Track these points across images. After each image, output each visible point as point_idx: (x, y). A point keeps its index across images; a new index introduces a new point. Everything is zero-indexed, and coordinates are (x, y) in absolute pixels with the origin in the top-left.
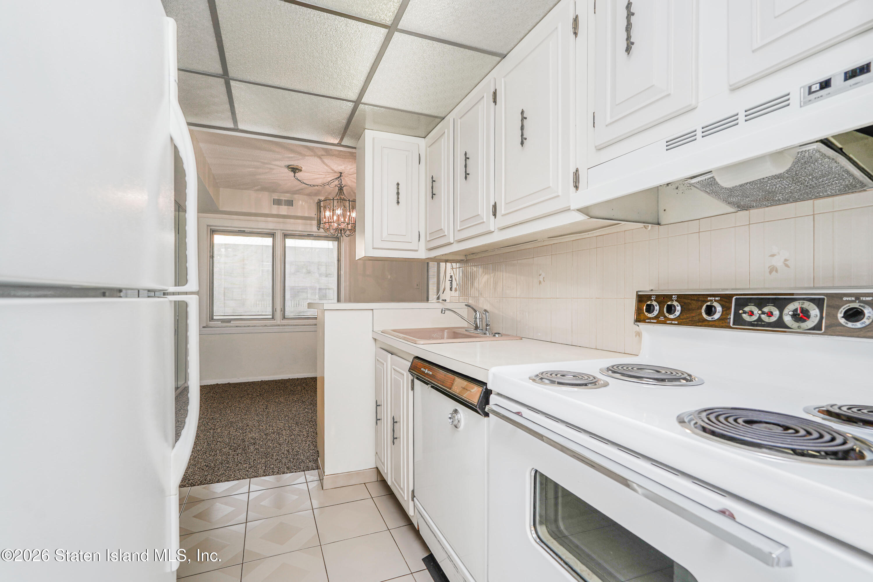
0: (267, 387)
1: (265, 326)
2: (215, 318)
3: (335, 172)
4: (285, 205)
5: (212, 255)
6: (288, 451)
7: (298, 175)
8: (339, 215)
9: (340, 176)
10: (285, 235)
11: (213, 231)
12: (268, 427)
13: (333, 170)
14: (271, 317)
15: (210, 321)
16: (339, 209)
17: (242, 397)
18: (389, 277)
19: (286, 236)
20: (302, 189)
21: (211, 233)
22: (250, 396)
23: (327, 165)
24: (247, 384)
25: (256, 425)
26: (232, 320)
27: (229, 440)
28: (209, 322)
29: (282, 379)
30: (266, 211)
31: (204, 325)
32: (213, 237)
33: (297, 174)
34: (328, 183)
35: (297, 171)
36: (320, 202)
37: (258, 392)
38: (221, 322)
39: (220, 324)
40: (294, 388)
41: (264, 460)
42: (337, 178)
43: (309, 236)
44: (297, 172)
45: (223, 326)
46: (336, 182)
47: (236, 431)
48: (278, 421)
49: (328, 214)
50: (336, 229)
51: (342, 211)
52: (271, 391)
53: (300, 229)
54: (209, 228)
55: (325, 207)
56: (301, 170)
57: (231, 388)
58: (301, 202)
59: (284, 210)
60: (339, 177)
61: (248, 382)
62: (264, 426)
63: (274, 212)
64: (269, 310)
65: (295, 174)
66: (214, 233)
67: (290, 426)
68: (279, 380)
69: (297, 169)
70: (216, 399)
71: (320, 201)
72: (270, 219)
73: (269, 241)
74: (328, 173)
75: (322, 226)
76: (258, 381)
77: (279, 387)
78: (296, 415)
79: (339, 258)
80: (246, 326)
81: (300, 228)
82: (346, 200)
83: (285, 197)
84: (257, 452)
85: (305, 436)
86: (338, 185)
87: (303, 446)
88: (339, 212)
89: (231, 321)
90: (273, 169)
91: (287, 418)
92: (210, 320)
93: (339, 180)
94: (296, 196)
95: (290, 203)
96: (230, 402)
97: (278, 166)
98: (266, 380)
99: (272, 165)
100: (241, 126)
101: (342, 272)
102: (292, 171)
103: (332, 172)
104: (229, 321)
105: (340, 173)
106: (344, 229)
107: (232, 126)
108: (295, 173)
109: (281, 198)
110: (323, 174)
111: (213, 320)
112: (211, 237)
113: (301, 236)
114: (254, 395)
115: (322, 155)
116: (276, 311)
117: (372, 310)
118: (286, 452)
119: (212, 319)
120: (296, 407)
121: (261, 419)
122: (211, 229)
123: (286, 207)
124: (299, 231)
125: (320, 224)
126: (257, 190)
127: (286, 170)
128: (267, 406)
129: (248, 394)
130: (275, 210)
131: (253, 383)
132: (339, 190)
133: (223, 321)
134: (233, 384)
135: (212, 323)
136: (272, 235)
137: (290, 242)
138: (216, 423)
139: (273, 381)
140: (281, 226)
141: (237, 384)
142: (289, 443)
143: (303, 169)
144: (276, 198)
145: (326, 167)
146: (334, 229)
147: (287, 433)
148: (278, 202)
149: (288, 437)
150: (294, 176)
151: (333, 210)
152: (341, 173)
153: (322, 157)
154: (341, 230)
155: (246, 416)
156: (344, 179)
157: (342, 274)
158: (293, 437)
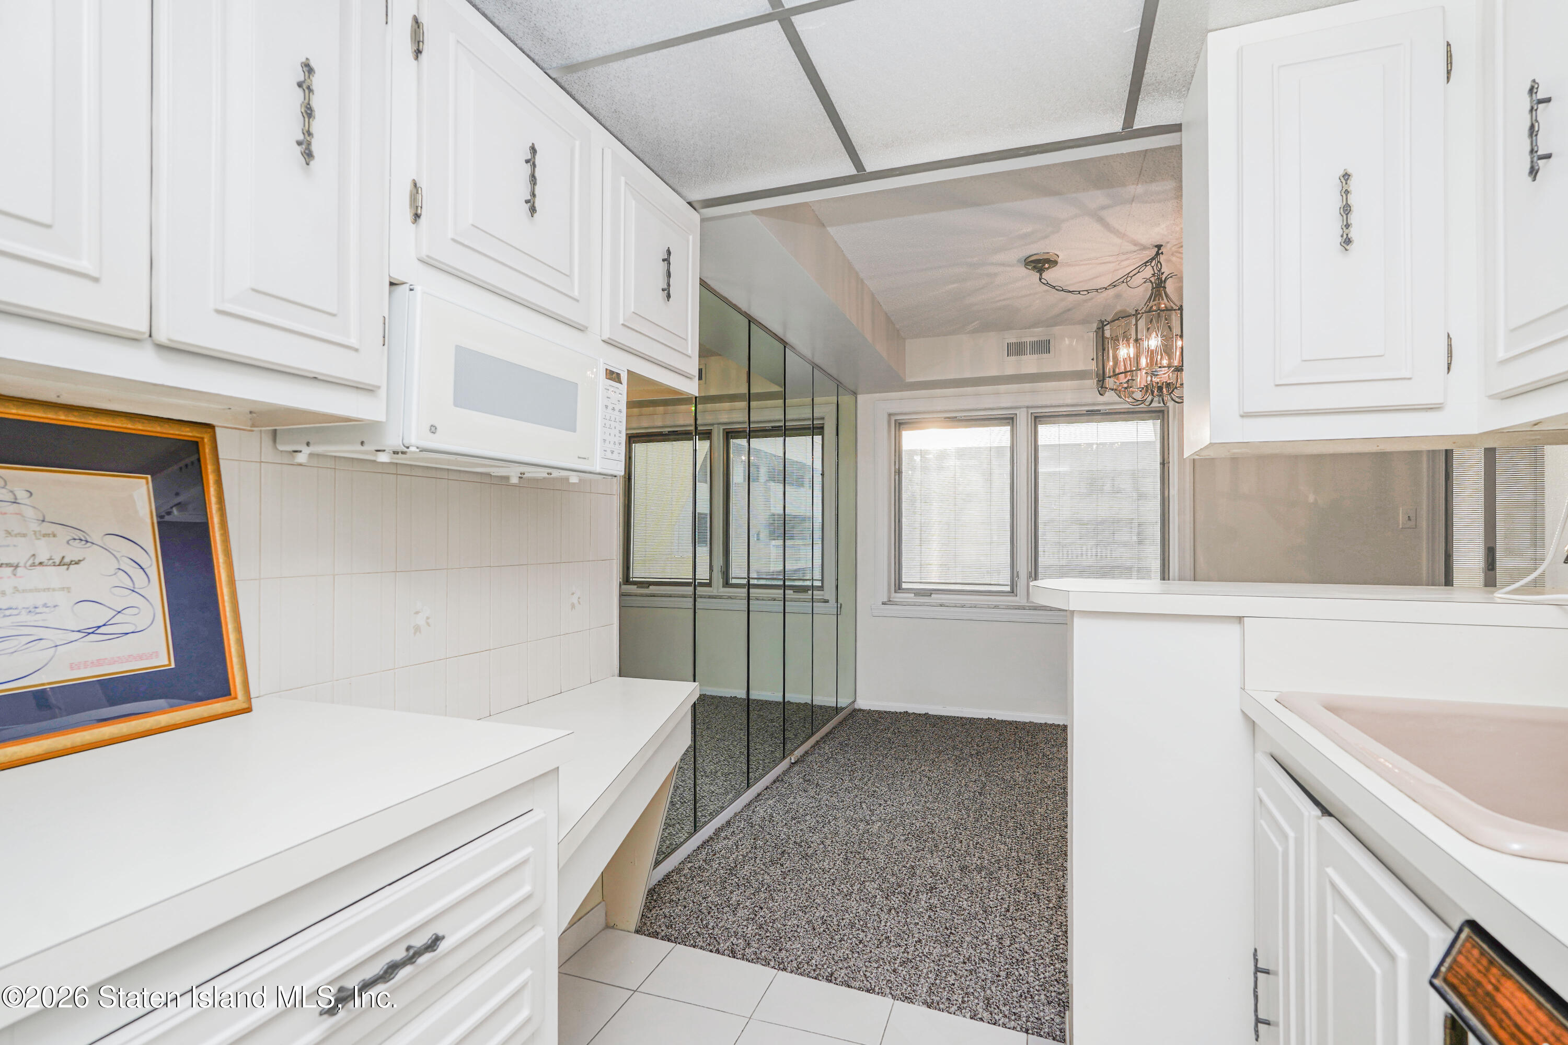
0: (994, 735)
1: (996, 607)
2: (904, 586)
3: (1144, 248)
4: (1032, 353)
5: (899, 471)
6: (1000, 939)
7: (1049, 275)
8: (1152, 351)
9: (1158, 254)
10: (1036, 418)
11: (900, 424)
12: (971, 847)
13: (1135, 244)
14: (1008, 589)
15: (895, 592)
16: (1154, 335)
17: (940, 752)
18: (1311, 498)
19: (1037, 420)
20: (1069, 310)
21: (897, 428)
22: (957, 753)
23: (1122, 235)
24: (959, 723)
25: (949, 835)
26: (933, 592)
27: (887, 861)
28: (893, 595)
29: (1030, 722)
30: (994, 372)
31: (885, 600)
32: (900, 436)
33: (1045, 275)
34: (1126, 279)
35: (1047, 266)
36: (1103, 326)
37: (975, 747)
38: (915, 595)
39: (911, 598)
40: (1052, 750)
41: (938, 950)
42: (1147, 262)
43: (1092, 414)
44: (1048, 269)
45: (917, 604)
46: (1148, 272)
47: (905, 841)
48: (998, 837)
49: (1125, 352)
50: (1147, 389)
51: (1160, 339)
52: (1001, 749)
53: (1069, 401)
54: (893, 419)
55: (1115, 339)
56: (1055, 263)
57: (928, 726)
58: (1067, 341)
59: (1030, 364)
60: (1153, 259)
61: (961, 718)
62: (964, 843)
63: (1009, 371)
64: (1005, 578)
65: (1041, 275)
66: (902, 426)
67: (1022, 858)
68: (1025, 723)
69: (1048, 261)
70: (894, 746)
71: (1103, 324)
72: (1002, 388)
73: (1000, 435)
74: (1123, 254)
75: (1110, 382)
76: (982, 719)
77: (1020, 742)
78: (1041, 831)
79: (1166, 457)
80: (958, 605)
81: (1069, 398)
82: (1172, 309)
83: (1029, 337)
84: (930, 917)
85: (1051, 905)
86: (1153, 280)
87: (1039, 938)
88: (1154, 342)
89: (931, 594)
90: (996, 275)
91: (1019, 833)
92: (895, 590)
93: (1153, 264)
94: (1057, 330)
95: (1043, 347)
96: (916, 759)
97: (1003, 265)
98: (998, 718)
99: (992, 264)
100: (870, 167)
101: (1174, 492)
102: (1034, 268)
103: (1136, 248)
104: (929, 593)
105: (1156, 246)
106: (1168, 385)
107: (849, 169)
108: (1041, 271)
109: (1023, 340)
110: (1111, 259)
111: (900, 591)
112: (897, 435)
113: (1073, 416)
114: (966, 751)
115: (1103, 208)
116: (1018, 576)
117: (1240, 619)
118: (994, 943)
119: (899, 588)
120: (1047, 805)
121: (963, 822)
122: (896, 421)
123: (1035, 356)
124: (1067, 406)
125: (1104, 379)
126: (975, 331)
127: (1023, 271)
128: (984, 786)
129: (954, 748)
130: (1012, 366)
131: (972, 721)
132: (1153, 288)
133: (919, 593)
134: (934, 716)
135: (899, 597)
136: (1010, 420)
137: (1048, 434)
138: (875, 808)
139: (1011, 723)
140: (1027, 400)
141: (940, 717)
142: (1008, 914)
143: (1059, 260)
144: (1014, 340)
145: (1117, 241)
146: (1143, 388)
147: (1011, 880)
148: (1016, 349)
149: (1010, 892)
150: (1040, 279)
151: (1137, 340)
152: (1159, 247)
153: (1104, 213)
154: (1160, 389)
155: (937, 804)
156: (1168, 261)
157: (1174, 496)
158: (1022, 897)
